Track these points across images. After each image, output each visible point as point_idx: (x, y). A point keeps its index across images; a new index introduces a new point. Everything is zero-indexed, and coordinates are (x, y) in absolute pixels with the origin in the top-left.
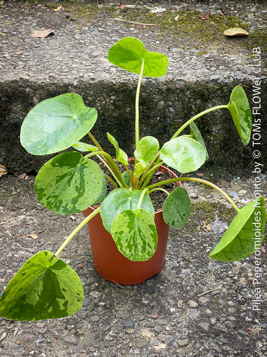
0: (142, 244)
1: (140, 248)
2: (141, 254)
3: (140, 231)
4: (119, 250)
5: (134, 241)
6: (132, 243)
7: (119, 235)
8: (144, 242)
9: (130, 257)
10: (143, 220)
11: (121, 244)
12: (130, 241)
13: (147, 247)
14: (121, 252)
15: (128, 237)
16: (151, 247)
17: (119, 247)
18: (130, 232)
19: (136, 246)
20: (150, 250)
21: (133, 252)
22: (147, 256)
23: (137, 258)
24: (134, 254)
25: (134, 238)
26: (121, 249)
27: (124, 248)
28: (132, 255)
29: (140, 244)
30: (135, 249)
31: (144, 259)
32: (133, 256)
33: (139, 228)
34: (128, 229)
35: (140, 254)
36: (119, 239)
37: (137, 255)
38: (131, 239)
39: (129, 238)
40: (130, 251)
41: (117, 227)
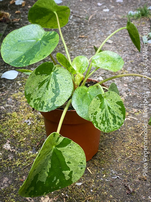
0: (112, 118)
1: (111, 121)
2: (113, 126)
3: (109, 108)
4: (96, 127)
5: (106, 117)
6: (104, 119)
7: (94, 115)
8: (114, 116)
9: (104, 130)
10: (111, 100)
11: (96, 122)
12: (103, 119)
13: (117, 119)
14: (97, 128)
15: (101, 115)
16: (120, 118)
17: (95, 125)
18: (102, 111)
19: (108, 121)
20: (120, 121)
21: (106, 126)
22: (118, 126)
23: (110, 129)
24: (108, 127)
25: (106, 115)
26: (97, 126)
27: (99, 125)
28: (106, 128)
29: (111, 118)
30: (108, 123)
31: (116, 128)
32: (107, 129)
34: (100, 110)
35: (112, 125)
36: (95, 118)
37: (110, 127)
38: (103, 117)
39: (102, 116)
40: (104, 126)
41: (93, 109)
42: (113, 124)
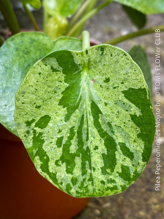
0: (102, 148)
1: (97, 160)
2: (102, 177)
3: (96, 111)
4: (39, 170)
5: (80, 143)
6: (73, 149)
7: (38, 130)
8: (110, 144)
9: (68, 187)
10: (107, 80)
11: (42, 154)
12: (68, 145)
13: (119, 156)
14: (44, 175)
15: (64, 132)
16: (129, 154)
17: (37, 163)
18: (67, 118)
19: (86, 155)
20: (128, 162)
21: (77, 172)
22: (120, 182)
23: (90, 188)
24: (81, 179)
25: (80, 133)
26: (45, 167)
27: (52, 165)
28: (74, 181)
29: (96, 148)
30: (83, 165)
31: (112, 189)
32: (79, 184)
33: (94, 106)
34: (63, 111)
35: (98, 176)
36: (38, 140)
37: (91, 179)
38: (70, 138)
39: (65, 134)
40: (69, 171)
41: (32, 103)
42: (104, 172)
